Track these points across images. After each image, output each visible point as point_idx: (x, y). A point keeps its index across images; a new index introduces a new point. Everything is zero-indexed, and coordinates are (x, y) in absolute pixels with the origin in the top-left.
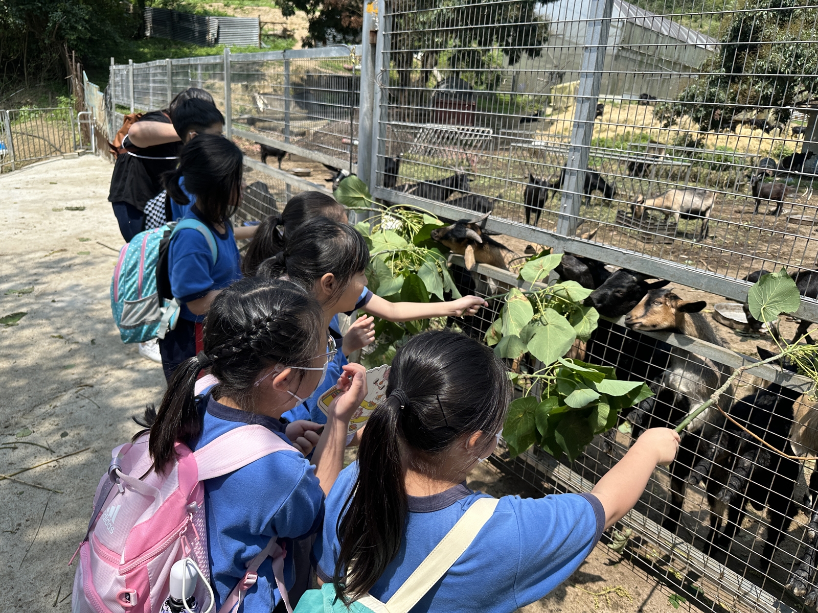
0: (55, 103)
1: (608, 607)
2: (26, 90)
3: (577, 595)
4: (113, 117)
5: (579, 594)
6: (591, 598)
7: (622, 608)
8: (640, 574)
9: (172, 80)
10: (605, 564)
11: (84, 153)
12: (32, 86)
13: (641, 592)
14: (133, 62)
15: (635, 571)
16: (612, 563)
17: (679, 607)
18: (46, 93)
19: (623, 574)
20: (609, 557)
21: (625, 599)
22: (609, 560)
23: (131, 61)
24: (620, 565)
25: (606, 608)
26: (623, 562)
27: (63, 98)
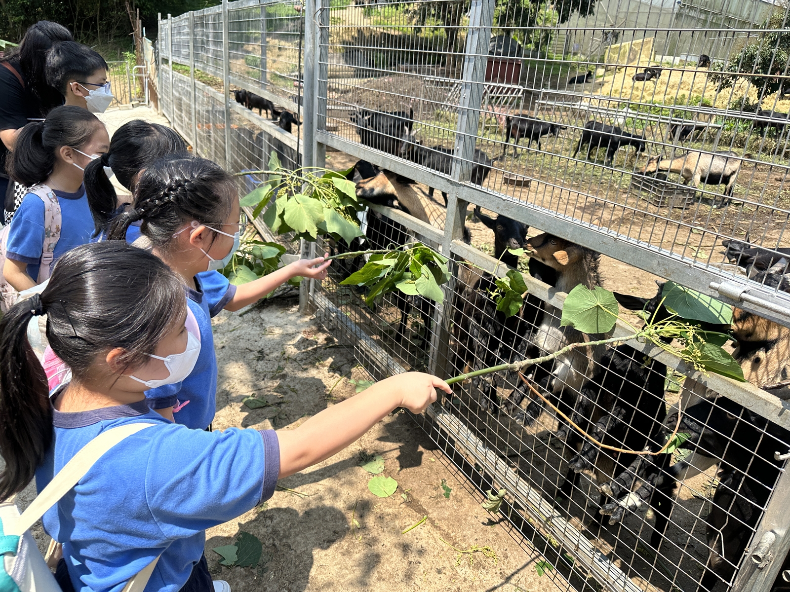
0: (122, 58)
1: (469, 566)
2: (99, 46)
3: (443, 550)
4: (160, 70)
5: (445, 549)
6: (456, 555)
7: (484, 568)
8: (515, 537)
9: (194, 31)
10: (483, 523)
11: (138, 105)
12: (104, 43)
13: (509, 555)
14: (172, 16)
15: (511, 533)
16: (491, 523)
17: (544, 575)
18: (115, 49)
19: (497, 534)
20: (490, 517)
21: (490, 560)
22: (489, 519)
23: (169, 15)
24: (497, 526)
25: (467, 566)
26: (502, 523)
27: (128, 54)
